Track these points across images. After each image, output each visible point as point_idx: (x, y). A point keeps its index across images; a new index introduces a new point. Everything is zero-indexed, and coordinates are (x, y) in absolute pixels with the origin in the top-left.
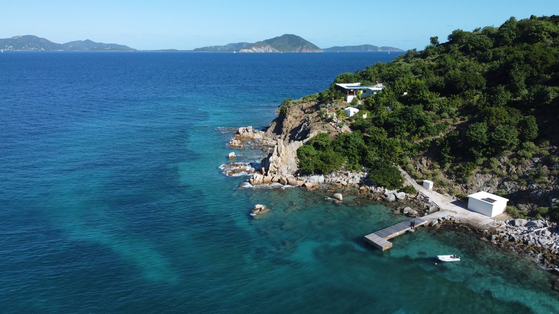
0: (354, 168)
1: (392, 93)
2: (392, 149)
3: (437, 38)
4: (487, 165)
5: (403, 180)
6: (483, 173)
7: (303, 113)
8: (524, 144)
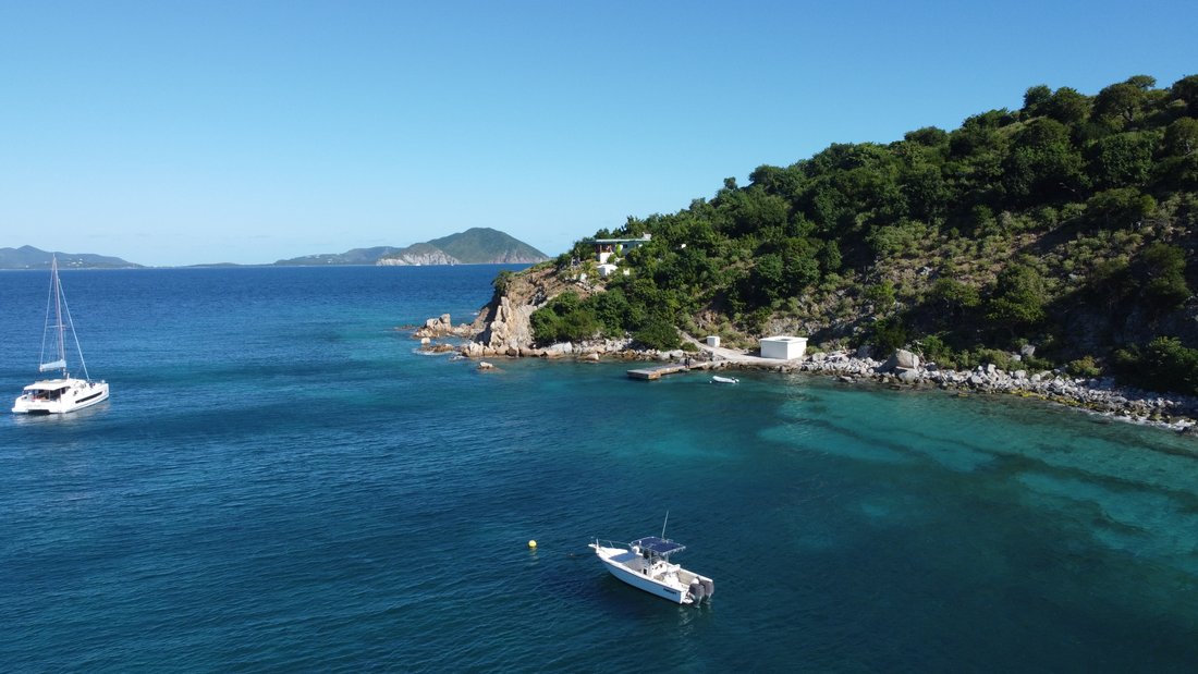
0: (613, 334)
1: (665, 241)
2: (663, 303)
3: (734, 179)
4: (785, 307)
5: (681, 339)
6: (781, 317)
7: (533, 286)
8: (827, 277)
